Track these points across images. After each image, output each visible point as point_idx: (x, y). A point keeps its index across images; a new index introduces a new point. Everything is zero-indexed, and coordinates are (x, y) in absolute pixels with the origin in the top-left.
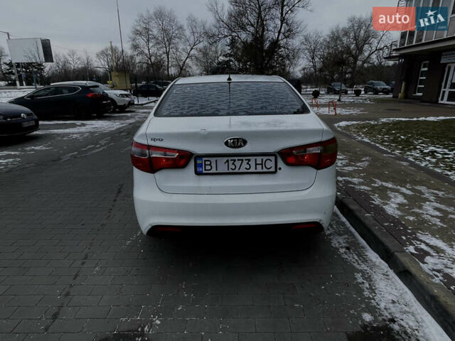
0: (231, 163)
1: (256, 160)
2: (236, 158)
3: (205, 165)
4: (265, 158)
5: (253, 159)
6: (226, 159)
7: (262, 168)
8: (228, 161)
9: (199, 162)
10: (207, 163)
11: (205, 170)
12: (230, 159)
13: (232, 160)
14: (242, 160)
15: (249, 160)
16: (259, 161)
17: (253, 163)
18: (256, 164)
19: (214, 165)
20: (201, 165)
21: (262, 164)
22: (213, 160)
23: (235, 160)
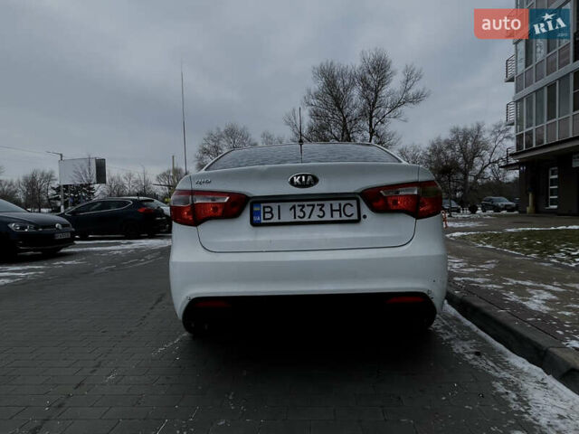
0: (298, 209)
1: (331, 205)
2: (305, 203)
3: (265, 213)
4: (343, 203)
5: (327, 204)
6: (292, 204)
7: (341, 216)
8: (294, 207)
9: (256, 209)
10: (267, 210)
11: (264, 219)
12: (296, 204)
13: (299, 206)
14: (313, 206)
15: (323, 205)
16: (336, 207)
17: (327, 209)
18: (332, 211)
19: (275, 212)
20: (258, 213)
21: (340, 210)
22: (275, 206)
23: (303, 206)
